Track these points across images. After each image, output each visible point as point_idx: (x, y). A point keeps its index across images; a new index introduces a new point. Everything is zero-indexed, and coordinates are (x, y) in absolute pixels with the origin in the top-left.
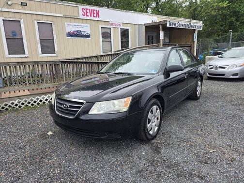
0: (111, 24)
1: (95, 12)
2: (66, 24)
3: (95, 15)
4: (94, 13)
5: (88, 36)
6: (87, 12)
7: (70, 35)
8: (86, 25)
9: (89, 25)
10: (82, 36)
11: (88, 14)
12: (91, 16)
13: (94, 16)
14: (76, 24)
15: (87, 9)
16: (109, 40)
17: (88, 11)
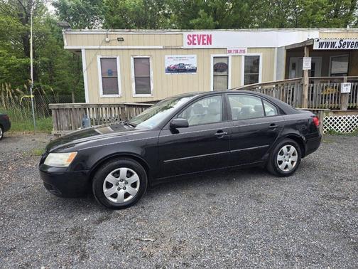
0: (230, 52)
1: (205, 38)
2: (166, 57)
3: (205, 42)
4: (204, 40)
5: (194, 70)
6: (194, 39)
7: (169, 70)
8: (193, 56)
9: (195, 56)
10: (185, 71)
11: (196, 42)
12: (199, 44)
13: (203, 44)
14: (178, 56)
15: (194, 36)
16: (225, 73)
17: (196, 38)
